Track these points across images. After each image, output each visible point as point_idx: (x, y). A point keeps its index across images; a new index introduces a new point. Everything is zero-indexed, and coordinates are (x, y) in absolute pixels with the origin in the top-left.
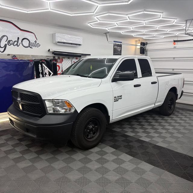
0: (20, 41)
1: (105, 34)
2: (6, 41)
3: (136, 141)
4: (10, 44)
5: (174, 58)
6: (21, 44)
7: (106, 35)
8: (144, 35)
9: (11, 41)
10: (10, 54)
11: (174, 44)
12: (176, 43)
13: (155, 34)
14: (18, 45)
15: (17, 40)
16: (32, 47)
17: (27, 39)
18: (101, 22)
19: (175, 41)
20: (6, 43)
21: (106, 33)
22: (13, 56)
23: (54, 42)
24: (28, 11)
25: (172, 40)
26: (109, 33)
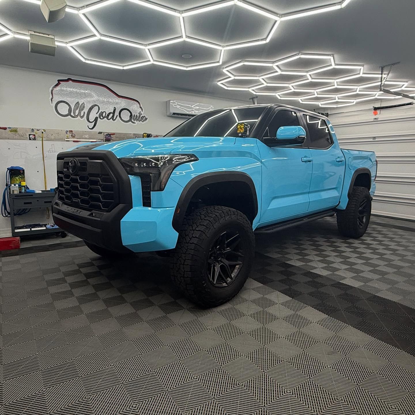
0: (117, 113)
1: (251, 100)
2: (97, 113)
3: (332, 285)
4: (103, 117)
5: (374, 138)
6: (118, 116)
7: (253, 100)
8: (317, 99)
9: (105, 113)
10: (102, 132)
11: (375, 114)
12: (378, 111)
13: (337, 97)
14: (114, 119)
15: (112, 112)
16: (135, 122)
17: (128, 110)
18: (236, 78)
19: (376, 109)
20: (98, 115)
21: (253, 99)
22: (107, 135)
23: (168, 114)
24: (123, 66)
25: (371, 106)
26: (257, 97)
